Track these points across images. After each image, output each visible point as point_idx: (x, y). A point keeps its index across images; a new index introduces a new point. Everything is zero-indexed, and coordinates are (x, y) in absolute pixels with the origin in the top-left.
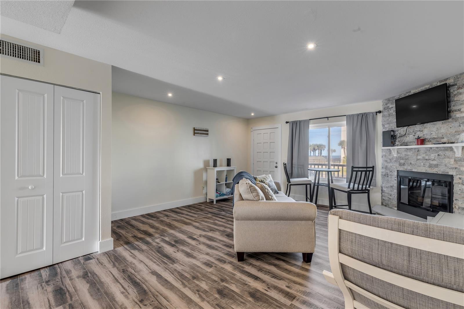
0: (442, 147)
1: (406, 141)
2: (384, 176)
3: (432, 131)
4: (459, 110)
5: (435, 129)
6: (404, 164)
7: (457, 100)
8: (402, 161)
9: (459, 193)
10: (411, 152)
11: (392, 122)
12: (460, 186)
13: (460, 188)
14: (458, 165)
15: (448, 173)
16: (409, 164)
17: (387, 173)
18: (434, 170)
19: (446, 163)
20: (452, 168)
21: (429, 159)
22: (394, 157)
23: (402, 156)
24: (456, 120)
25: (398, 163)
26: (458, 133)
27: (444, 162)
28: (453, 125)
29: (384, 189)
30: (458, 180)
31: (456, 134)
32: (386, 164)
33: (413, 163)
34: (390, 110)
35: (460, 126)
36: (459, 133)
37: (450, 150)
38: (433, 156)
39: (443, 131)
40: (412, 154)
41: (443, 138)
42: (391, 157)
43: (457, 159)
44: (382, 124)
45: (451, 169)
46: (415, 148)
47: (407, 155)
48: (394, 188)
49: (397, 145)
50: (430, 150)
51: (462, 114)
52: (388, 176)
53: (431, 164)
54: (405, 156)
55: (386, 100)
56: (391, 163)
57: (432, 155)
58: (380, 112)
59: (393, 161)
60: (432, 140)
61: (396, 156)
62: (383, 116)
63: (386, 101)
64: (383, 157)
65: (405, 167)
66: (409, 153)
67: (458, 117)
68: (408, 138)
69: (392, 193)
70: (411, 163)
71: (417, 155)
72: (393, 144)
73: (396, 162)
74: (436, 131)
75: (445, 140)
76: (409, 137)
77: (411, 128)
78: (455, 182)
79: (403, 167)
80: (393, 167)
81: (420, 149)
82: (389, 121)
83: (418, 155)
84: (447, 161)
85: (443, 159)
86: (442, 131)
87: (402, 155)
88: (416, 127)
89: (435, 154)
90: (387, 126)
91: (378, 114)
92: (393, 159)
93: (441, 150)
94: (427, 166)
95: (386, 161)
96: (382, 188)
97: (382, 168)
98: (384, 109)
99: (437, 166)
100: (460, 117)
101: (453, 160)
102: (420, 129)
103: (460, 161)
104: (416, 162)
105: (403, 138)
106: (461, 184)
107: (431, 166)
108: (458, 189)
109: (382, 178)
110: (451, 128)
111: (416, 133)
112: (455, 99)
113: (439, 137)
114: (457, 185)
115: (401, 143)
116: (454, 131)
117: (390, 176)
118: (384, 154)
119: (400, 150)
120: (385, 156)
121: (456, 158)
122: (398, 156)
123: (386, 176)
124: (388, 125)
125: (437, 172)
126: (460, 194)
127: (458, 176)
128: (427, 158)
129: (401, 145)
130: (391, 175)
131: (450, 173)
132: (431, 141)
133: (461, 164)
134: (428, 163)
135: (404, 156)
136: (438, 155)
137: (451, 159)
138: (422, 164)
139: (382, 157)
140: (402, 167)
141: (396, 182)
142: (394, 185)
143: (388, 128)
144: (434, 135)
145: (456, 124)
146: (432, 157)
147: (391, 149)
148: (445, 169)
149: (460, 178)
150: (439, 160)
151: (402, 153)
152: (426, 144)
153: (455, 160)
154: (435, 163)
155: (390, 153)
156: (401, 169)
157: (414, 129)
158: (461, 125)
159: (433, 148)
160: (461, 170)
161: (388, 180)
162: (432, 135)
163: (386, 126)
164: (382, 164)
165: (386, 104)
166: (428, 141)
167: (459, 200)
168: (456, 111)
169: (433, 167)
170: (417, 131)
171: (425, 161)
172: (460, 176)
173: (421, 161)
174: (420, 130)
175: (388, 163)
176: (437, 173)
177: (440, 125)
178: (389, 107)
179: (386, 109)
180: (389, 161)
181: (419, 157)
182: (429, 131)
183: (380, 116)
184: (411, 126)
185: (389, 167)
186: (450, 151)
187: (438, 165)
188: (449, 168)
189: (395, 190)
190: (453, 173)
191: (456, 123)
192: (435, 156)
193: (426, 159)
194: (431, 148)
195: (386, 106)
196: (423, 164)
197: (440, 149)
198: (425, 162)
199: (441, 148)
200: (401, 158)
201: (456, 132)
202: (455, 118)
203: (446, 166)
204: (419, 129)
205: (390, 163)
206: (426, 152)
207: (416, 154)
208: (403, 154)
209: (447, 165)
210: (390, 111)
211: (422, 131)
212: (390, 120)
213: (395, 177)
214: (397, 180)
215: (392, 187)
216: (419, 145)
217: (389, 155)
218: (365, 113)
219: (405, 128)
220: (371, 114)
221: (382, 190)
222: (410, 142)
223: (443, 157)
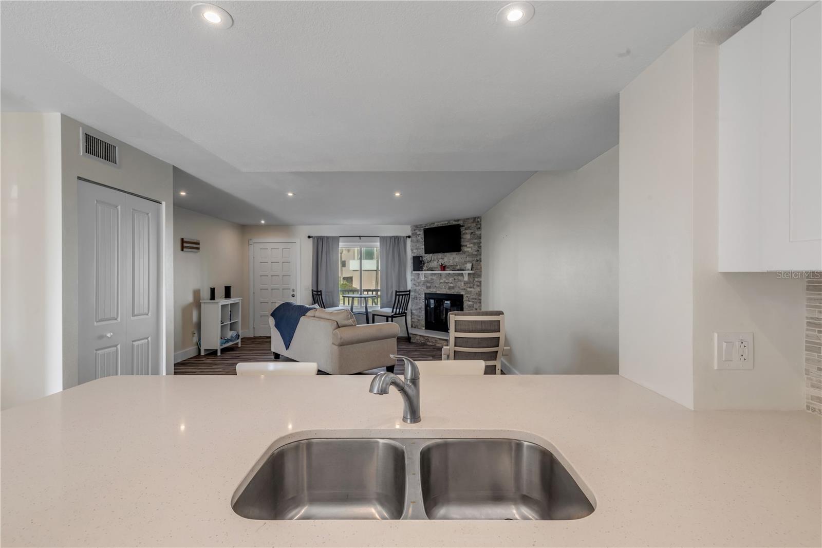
0: (456, 273)
1: (431, 267)
2: (414, 299)
3: (450, 260)
5: (451, 258)
6: (430, 287)
8: (429, 285)
10: (436, 277)
11: (419, 249)
12: (467, 302)
14: (466, 287)
15: (460, 293)
16: (434, 286)
17: (416, 295)
18: (452, 291)
19: (459, 285)
20: (462, 289)
21: (448, 283)
23: (428, 280)
24: (464, 252)
25: (425, 286)
28: (462, 256)
29: (413, 312)
31: (463, 263)
32: (415, 288)
33: (437, 286)
34: (417, 236)
37: (461, 276)
39: (457, 260)
41: (457, 266)
42: (419, 281)
44: (410, 250)
46: (439, 274)
47: (432, 279)
48: (422, 310)
49: (425, 271)
50: (449, 276)
51: (467, 248)
52: (417, 299)
56: (420, 286)
57: (450, 279)
58: (409, 237)
61: (423, 280)
62: (411, 241)
63: (414, 227)
64: (412, 281)
65: (431, 290)
66: (434, 278)
67: (466, 251)
68: (433, 264)
69: (421, 314)
72: (420, 269)
73: (423, 285)
74: (453, 260)
78: (464, 299)
80: (421, 290)
81: (442, 274)
82: (417, 247)
83: (441, 279)
88: (438, 255)
89: (452, 279)
91: (407, 238)
92: (421, 282)
93: (456, 276)
94: (446, 288)
95: (415, 284)
96: (411, 311)
98: (413, 234)
99: (453, 288)
102: (442, 257)
103: (466, 284)
104: (439, 285)
105: (428, 264)
107: (449, 288)
108: (466, 304)
109: (411, 301)
110: (461, 258)
111: (439, 260)
112: (464, 237)
113: (454, 264)
114: (465, 302)
115: (427, 268)
118: (413, 278)
119: (427, 274)
120: (414, 280)
121: (465, 281)
122: (425, 280)
124: (416, 251)
125: (454, 293)
127: (466, 295)
128: (447, 281)
129: (428, 270)
130: (420, 298)
131: (462, 294)
134: (448, 286)
135: (430, 280)
136: (454, 279)
137: (462, 283)
138: (444, 286)
140: (429, 289)
141: (423, 304)
142: (422, 307)
143: (416, 253)
145: (464, 256)
146: (450, 281)
147: (420, 274)
148: (459, 290)
149: (467, 297)
150: (455, 284)
152: (446, 270)
153: (464, 283)
154: (452, 285)
155: (419, 277)
156: (428, 291)
157: (437, 257)
158: (467, 257)
159: (451, 274)
160: (468, 290)
161: (417, 303)
162: (450, 263)
163: (414, 252)
165: (414, 230)
166: (448, 268)
168: (464, 246)
169: (451, 289)
170: (439, 258)
173: (443, 284)
175: (417, 286)
177: (455, 255)
178: (417, 233)
179: (415, 235)
180: (417, 284)
181: (441, 281)
182: (448, 260)
183: (409, 240)
184: (435, 254)
185: (417, 290)
189: (423, 312)
190: (464, 293)
191: (464, 254)
193: (446, 283)
194: (449, 274)
195: (414, 232)
198: (446, 285)
200: (427, 282)
201: (464, 261)
203: (459, 288)
206: (446, 277)
207: (439, 279)
208: (429, 278)
210: (419, 238)
211: (444, 259)
213: (423, 299)
214: (424, 302)
215: (420, 309)
216: (441, 270)
217: (418, 279)
218: (397, 236)
219: (431, 255)
220: (402, 238)
221: (411, 313)
222: (435, 268)
223: (457, 281)
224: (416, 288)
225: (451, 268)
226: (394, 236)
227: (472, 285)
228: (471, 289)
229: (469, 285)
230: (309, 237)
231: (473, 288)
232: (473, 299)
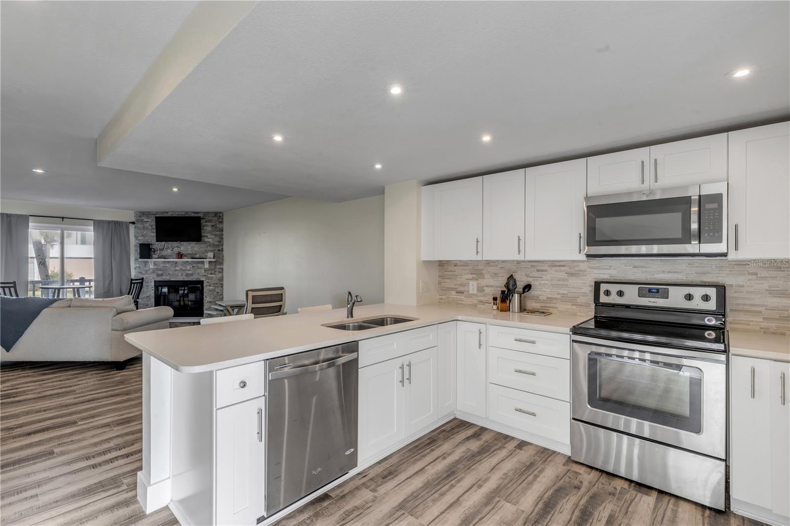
0: (195, 261)
1: (164, 255)
4: (207, 236)
5: (189, 247)
6: (162, 275)
8: (160, 272)
9: (207, 292)
10: (169, 265)
11: (148, 235)
12: (208, 287)
14: (207, 274)
18: (190, 278)
19: (199, 272)
20: (202, 276)
21: (186, 270)
22: (151, 268)
24: (205, 242)
25: (156, 274)
27: (197, 272)
30: (207, 284)
33: (171, 273)
34: (145, 224)
36: (207, 252)
38: (188, 267)
39: (196, 249)
41: (195, 254)
42: (147, 269)
43: (206, 269)
44: (134, 235)
46: (173, 261)
47: (165, 268)
49: (155, 258)
50: (186, 263)
54: (163, 268)
55: (139, 212)
56: (147, 275)
58: (133, 223)
59: (149, 273)
61: (153, 267)
62: (136, 228)
63: (140, 214)
64: (137, 269)
65: (164, 277)
66: (167, 265)
67: (207, 241)
68: (166, 252)
69: (149, 303)
70: (169, 274)
72: (149, 257)
73: (152, 274)
74: (191, 249)
75: (198, 256)
78: (204, 285)
79: (161, 277)
81: (177, 262)
84: (199, 270)
87: (160, 267)
88: (174, 243)
89: (190, 267)
91: (131, 224)
92: (149, 270)
93: (195, 263)
94: (185, 276)
95: (141, 273)
98: (137, 220)
99: (192, 275)
102: (177, 246)
104: (174, 273)
105: (161, 252)
107: (187, 275)
108: (207, 289)
110: (201, 247)
111: (173, 248)
112: (204, 228)
113: (193, 253)
114: (206, 287)
115: (158, 256)
117: (145, 288)
119: (158, 262)
120: (139, 267)
122: (155, 268)
124: (143, 238)
125: (192, 279)
127: (207, 281)
128: (184, 269)
129: (159, 258)
130: (147, 286)
131: (201, 279)
132: (187, 256)
134: (185, 273)
136: (193, 267)
137: (202, 270)
138: (180, 274)
139: (135, 269)
141: (153, 291)
142: (150, 295)
143: (143, 240)
144: (189, 251)
145: (205, 245)
146: (188, 269)
147: (149, 261)
148: (198, 277)
150: (194, 271)
151: (159, 265)
152: (183, 258)
153: (204, 270)
154: (190, 272)
155: (146, 265)
156: (159, 279)
157: (171, 245)
158: (208, 246)
159: (189, 262)
160: (209, 276)
162: (187, 251)
163: (140, 238)
166: (185, 256)
167: (207, 297)
168: (204, 236)
169: (189, 276)
173: (178, 272)
175: (143, 274)
177: (194, 245)
178: (143, 220)
179: (140, 222)
180: (144, 272)
181: (177, 268)
182: (185, 248)
183: (132, 227)
184: (168, 242)
186: (201, 264)
190: (204, 279)
193: (183, 270)
194: (187, 261)
195: (140, 218)
198: (182, 273)
200: (158, 269)
201: (205, 251)
203: (198, 274)
205: (145, 274)
206: (183, 265)
207: (174, 266)
209: (200, 274)
211: (179, 248)
212: (144, 233)
213: (152, 288)
215: (148, 297)
216: (177, 258)
217: (145, 267)
218: (117, 222)
219: (163, 243)
220: (124, 224)
222: (169, 256)
223: (196, 268)
224: (143, 276)
225: (190, 256)
226: (114, 221)
227: (213, 272)
228: (212, 275)
229: (210, 272)
231: (215, 274)
232: (214, 284)
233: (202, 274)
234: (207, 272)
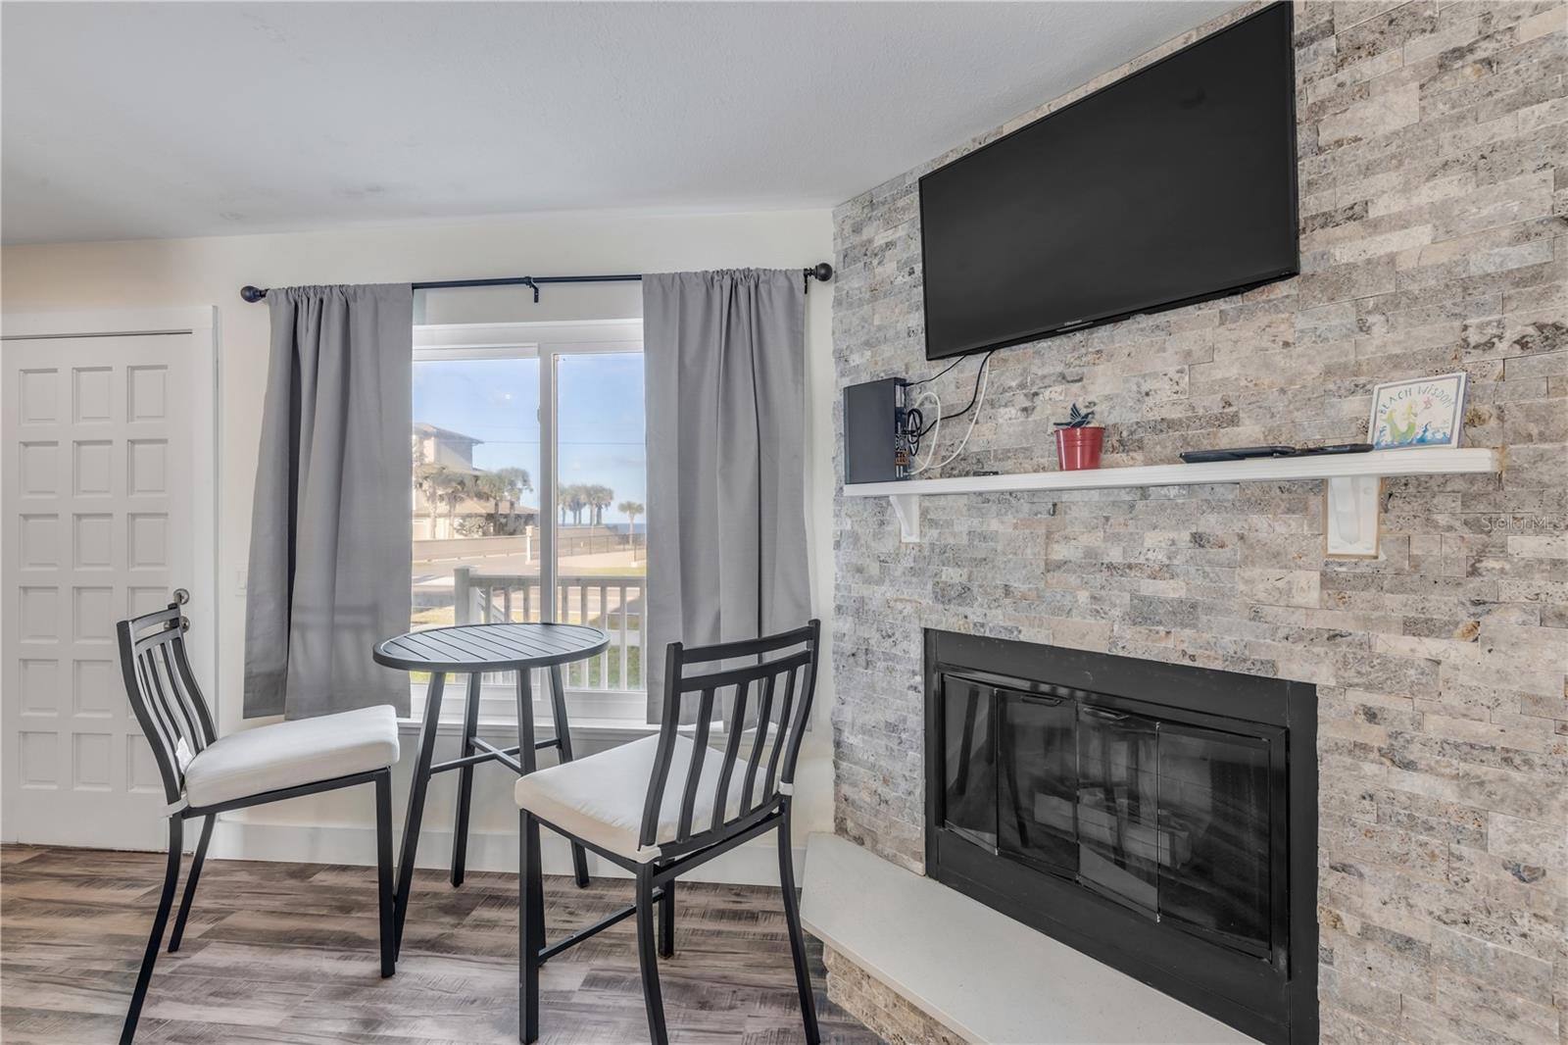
0: (1222, 483)
1: (975, 449)
2: (851, 659)
3: (1155, 375)
4: (1355, 214)
5: (1168, 362)
6: (964, 593)
7: (1339, 143)
8: (953, 575)
9: (1368, 820)
10: (1010, 519)
11: (891, 333)
12: (1369, 768)
13: (1369, 787)
14: (1356, 618)
15: (1273, 664)
16: (1000, 593)
17: (866, 640)
18: (1170, 643)
19: (1262, 596)
20: (1303, 637)
21: (1130, 567)
22: (907, 544)
23: (951, 541)
24: (1339, 283)
25: (930, 587)
26: (1348, 383)
27: (1241, 587)
28: (1302, 322)
29: (850, 738)
30: (1356, 726)
31: (1331, 386)
32: (859, 589)
33: (1019, 586)
34: (875, 262)
35: (1364, 328)
36: (1362, 380)
37: (1283, 506)
38: (1154, 544)
39: (1227, 369)
40: (1016, 527)
41: (1233, 421)
42: (886, 547)
43: (1343, 569)
44: (832, 348)
45: (1301, 639)
46: (1033, 492)
47: (984, 538)
48: (904, 736)
49: (925, 475)
50: (1132, 507)
51: (1379, 238)
52: (868, 664)
53: (1142, 599)
54: (971, 544)
55: (855, 200)
56: (887, 583)
57: (1152, 539)
58: (824, 273)
59: (897, 574)
60: (1149, 438)
61: (915, 539)
62: (838, 303)
63: (858, 210)
64: (844, 545)
65: (975, 613)
66: (994, 525)
67: (1352, 267)
68: (986, 429)
69: (898, 768)
70: (1007, 590)
71: (1049, 536)
72: (897, 466)
73: (914, 580)
74: (1181, 371)
75: (1247, 434)
76: (991, 424)
77: (1005, 361)
78: (1326, 735)
79: (961, 610)
80: (900, 606)
81: (1065, 497)
82: (873, 329)
83: (1056, 536)
84: (1261, 580)
85: (1231, 566)
86: (1218, 374)
87: (954, 535)
88: (1038, 353)
89: (1172, 535)
90: (864, 360)
91: (814, 282)
92: (897, 556)
93: (1215, 506)
94: (1116, 612)
95: (860, 570)
96: (838, 730)
97: (839, 608)
98: (845, 256)
99: (1187, 612)
100: (1369, 262)
101: (1316, 576)
102: (1068, 365)
103: (1366, 587)
104: (1042, 585)
105: (957, 430)
106: (1375, 755)
107: (1143, 613)
108: (1357, 789)
109: (837, 669)
110: (1286, 344)
111: (1036, 394)
112: (1326, 137)
113: (1201, 412)
114: (1348, 760)
115: (944, 458)
116: (1315, 370)
117: (881, 665)
118: (849, 527)
119: (942, 502)
120: (855, 538)
121: (1341, 559)
122: (926, 541)
123: (862, 659)
124: (868, 353)
125: (1193, 658)
126: (1369, 833)
127: (1357, 697)
128: (1115, 555)
129: (947, 473)
130: (888, 657)
131: (1293, 670)
132: (1141, 440)
133: (1376, 608)
134: (1127, 596)
135: (965, 540)
136: (1198, 540)
137: (1298, 572)
138: (1083, 597)
139: (837, 545)
140: (952, 607)
141: (917, 700)
142: (905, 720)
143: (867, 368)
144: (1165, 403)
145: (1337, 316)
146: (1150, 555)
147: (891, 498)
148: (1249, 638)
149: (1372, 716)
150: (1206, 575)
151: (949, 523)
152: (1104, 463)
153: (1326, 580)
154: (1170, 590)
155: (882, 523)
156: (950, 621)
157: (1025, 370)
158: (1371, 319)
159: (1164, 491)
160: (1379, 649)
161: (872, 687)
162: (1150, 401)
163: (856, 359)
164: (837, 587)
165: (857, 230)
166: (1123, 445)
167: (1361, 875)
168: (1327, 220)
169: (1160, 623)
170: (1044, 377)
171: (1100, 578)
172: (1375, 700)
173: (1073, 580)
174: (1067, 371)
175: (868, 581)
176: (1187, 662)
177: (1208, 332)
178: (870, 241)
179: (855, 260)
180: (874, 569)
181: (1060, 552)
182: (1126, 381)
183: (822, 295)
184: (1004, 353)
185: (875, 604)
186: (1289, 511)
187: (1194, 606)
188: (1281, 634)
189: (911, 753)
190: (1313, 674)
191: (1332, 307)
192: (1173, 543)
193: (1110, 567)
194: (1143, 490)
195: (856, 239)
196: (1087, 594)
197: (1206, 494)
198: (1103, 587)
199: (1219, 490)
200: (945, 554)
201: (1328, 372)
202: (1320, 270)
203: (1256, 616)
204: (1060, 368)
205: (880, 582)
206: (1107, 519)
207: (1041, 531)
208: (956, 529)
209: (1266, 610)
210: (879, 270)
211: (1080, 380)
212: (877, 322)
213: (914, 673)
214: (922, 688)
215: (892, 728)
216: (1071, 467)
217: (878, 536)
218: (747, 273)
219: (973, 363)
220: (782, 282)
221: (838, 744)
222: (1006, 454)
223: (1233, 551)
224: (866, 591)
225: (1171, 442)
226: (731, 273)
227: (1442, 603)
228: (1431, 646)
229: (1396, 604)
230: (253, 295)
231: (1473, 633)
232: (1472, 749)
233: (1298, 619)
234: (1361, 598)
